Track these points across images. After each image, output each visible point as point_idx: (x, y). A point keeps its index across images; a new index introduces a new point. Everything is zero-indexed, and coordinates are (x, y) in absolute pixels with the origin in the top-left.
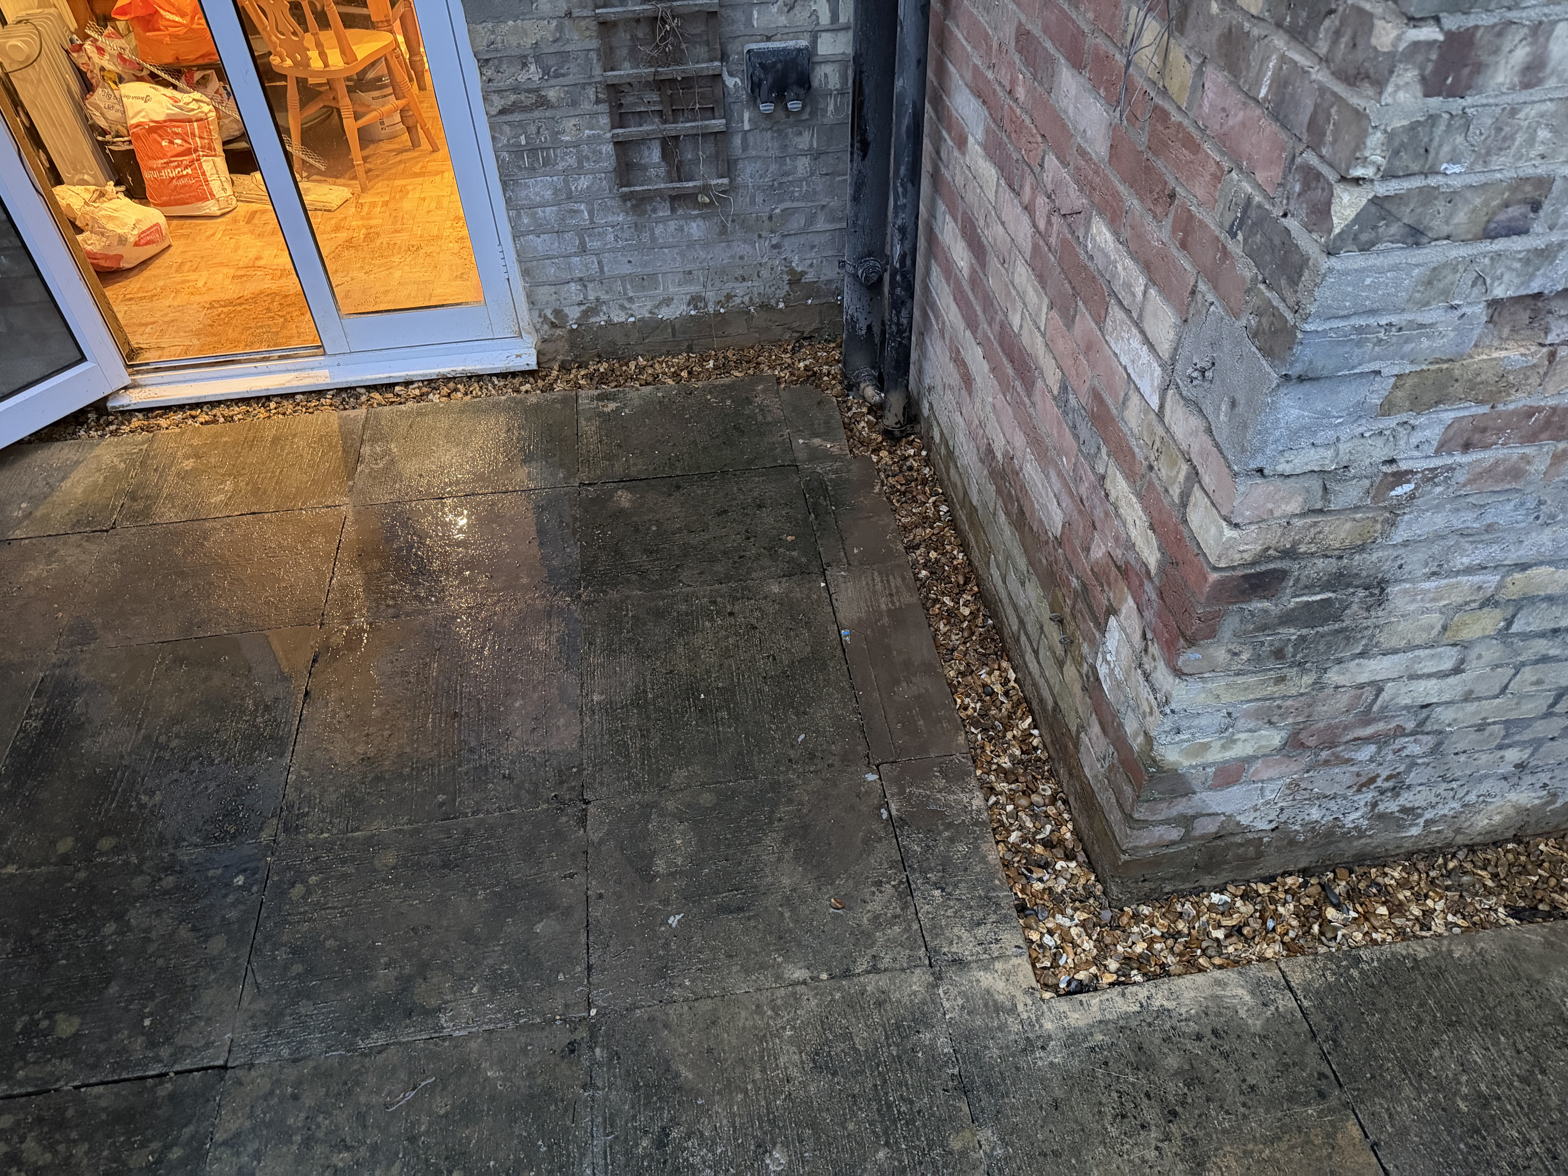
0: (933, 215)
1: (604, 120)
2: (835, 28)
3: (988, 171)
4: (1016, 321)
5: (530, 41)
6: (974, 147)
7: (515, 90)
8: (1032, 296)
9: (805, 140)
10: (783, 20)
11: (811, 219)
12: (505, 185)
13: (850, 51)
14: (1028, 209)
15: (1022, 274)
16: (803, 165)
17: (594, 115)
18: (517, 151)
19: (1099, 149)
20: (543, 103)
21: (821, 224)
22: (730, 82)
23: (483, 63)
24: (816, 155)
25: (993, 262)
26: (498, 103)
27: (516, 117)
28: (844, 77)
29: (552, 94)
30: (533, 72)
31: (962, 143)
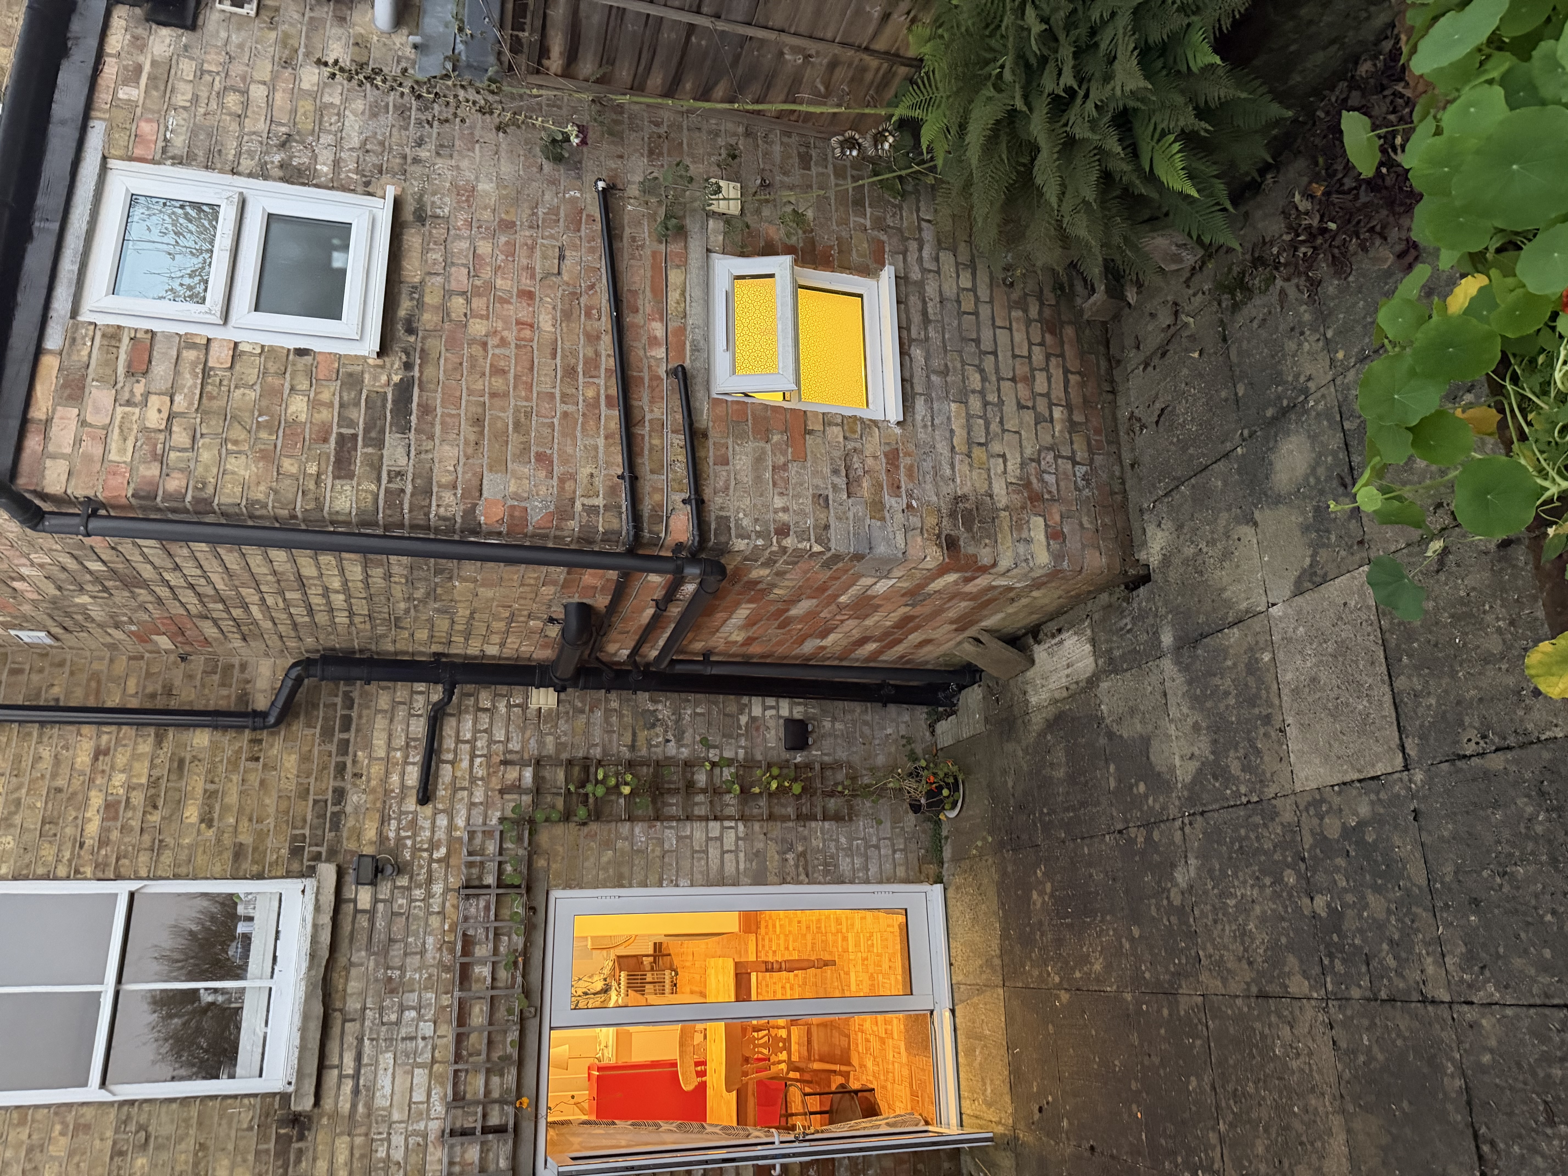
0: (857, 660)
1: (813, 824)
2: (777, 708)
3: (832, 638)
4: (888, 623)
5: (777, 857)
6: (824, 643)
7: (797, 866)
8: (876, 618)
9: (827, 724)
10: (773, 732)
11: (866, 723)
12: (843, 882)
13: (787, 700)
14: (842, 621)
15: (869, 622)
16: (838, 726)
17: (811, 829)
18: (826, 872)
19: (814, 602)
20: (803, 854)
21: (868, 718)
22: (799, 759)
23: (784, 882)
24: (834, 719)
25: (868, 633)
26: (803, 877)
27: (810, 869)
28: (799, 704)
29: (800, 849)
30: (790, 856)
31: (823, 648)
